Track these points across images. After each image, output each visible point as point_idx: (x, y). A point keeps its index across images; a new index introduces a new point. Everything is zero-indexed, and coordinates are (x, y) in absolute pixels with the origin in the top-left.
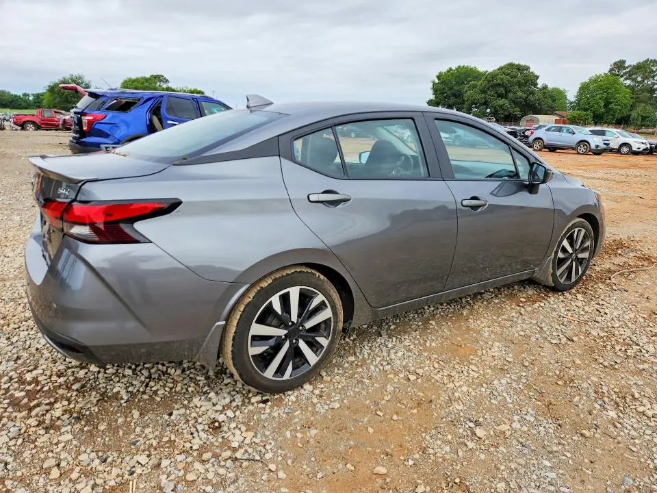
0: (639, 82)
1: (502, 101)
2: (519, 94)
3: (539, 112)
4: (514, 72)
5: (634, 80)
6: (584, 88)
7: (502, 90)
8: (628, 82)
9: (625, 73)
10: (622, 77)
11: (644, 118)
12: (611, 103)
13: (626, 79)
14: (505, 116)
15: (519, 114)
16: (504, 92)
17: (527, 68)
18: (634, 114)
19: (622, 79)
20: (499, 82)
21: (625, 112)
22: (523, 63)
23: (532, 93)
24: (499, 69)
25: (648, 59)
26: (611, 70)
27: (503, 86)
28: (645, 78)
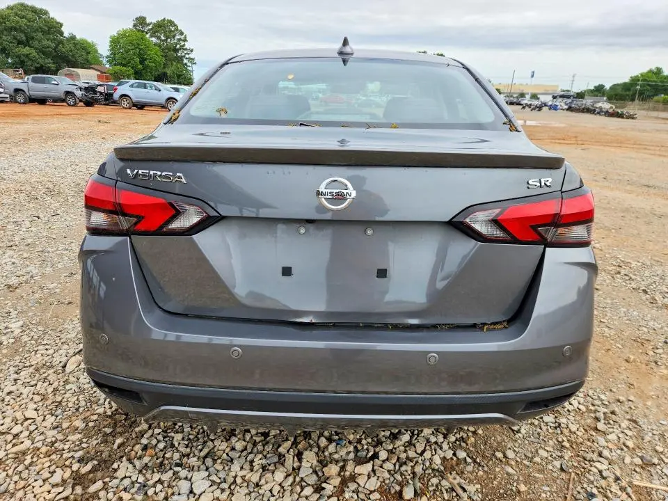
0: (163, 41)
1: (26, 50)
2: (46, 42)
3: (75, 65)
4: (30, 15)
5: (159, 38)
6: (115, 42)
7: (22, 37)
8: (154, 40)
9: (149, 30)
10: (147, 33)
11: (179, 76)
12: (146, 59)
13: (151, 36)
14: (36, 68)
15: (53, 66)
16: (24, 38)
17: (46, 13)
18: (169, 72)
19: (148, 36)
20: (13, 24)
21: (161, 70)
22: (38, 6)
23: (61, 42)
24: (8, 8)
25: (164, 19)
26: (135, 26)
27: (22, 31)
28: (167, 37)
